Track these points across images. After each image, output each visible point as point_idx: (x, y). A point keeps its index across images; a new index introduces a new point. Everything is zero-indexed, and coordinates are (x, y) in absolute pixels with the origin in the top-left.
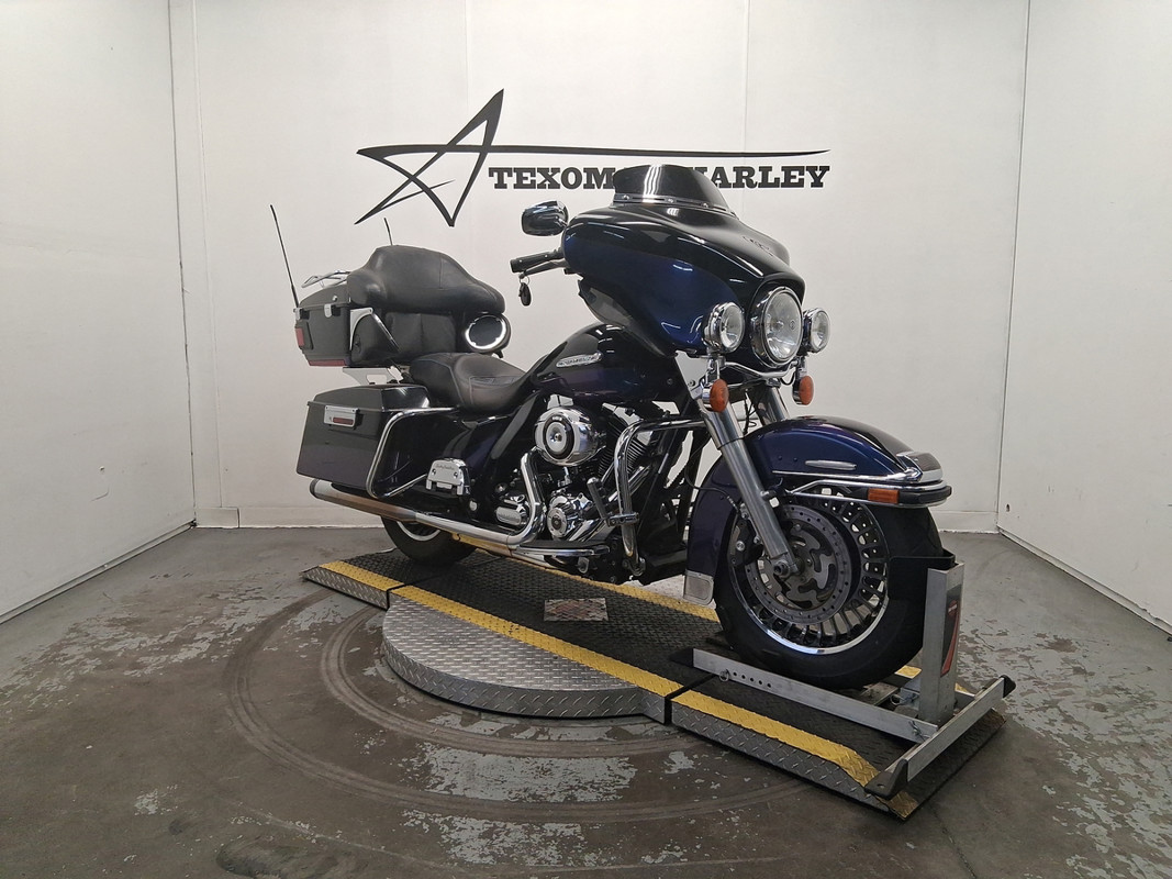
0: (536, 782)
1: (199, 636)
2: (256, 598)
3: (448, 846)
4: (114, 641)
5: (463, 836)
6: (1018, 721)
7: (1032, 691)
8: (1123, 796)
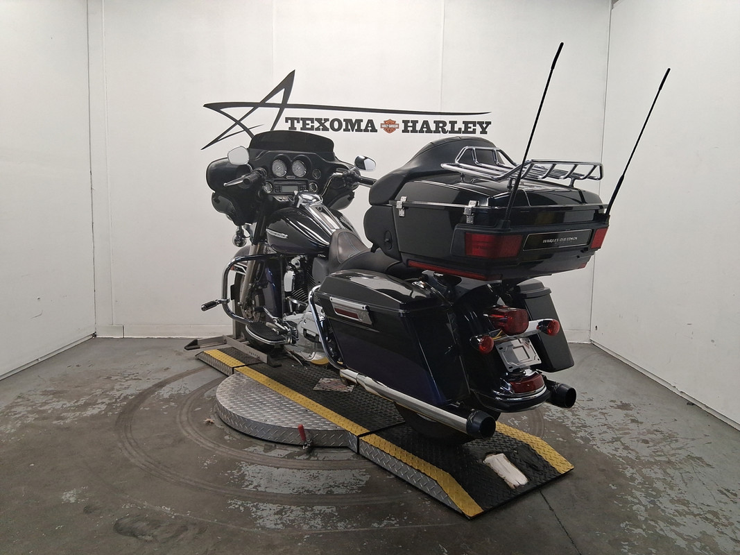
0: (309, 483)
1: (100, 401)
2: (135, 379)
3: (256, 519)
4: (46, 403)
5: (265, 514)
6: (596, 448)
7: (605, 432)
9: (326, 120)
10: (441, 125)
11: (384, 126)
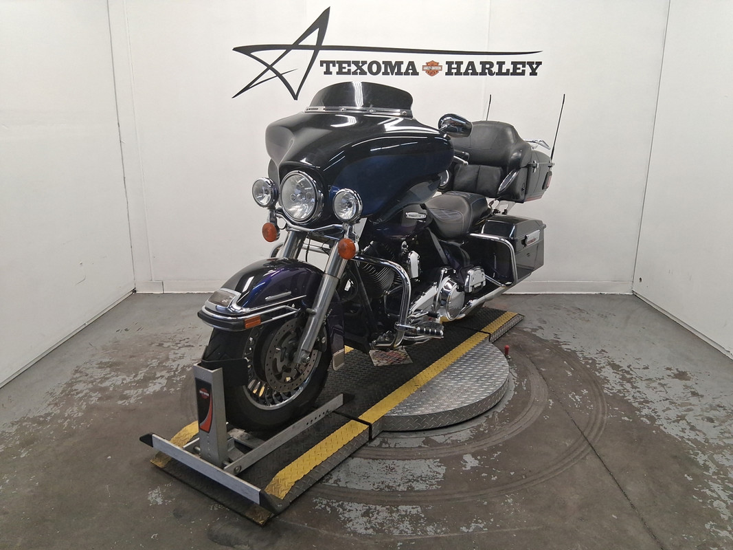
0: (388, 476)
1: (158, 375)
2: (187, 346)
3: (345, 522)
4: (105, 379)
5: (352, 515)
6: (664, 430)
7: (668, 409)
9: (364, 63)
10: (488, 66)
11: (426, 68)
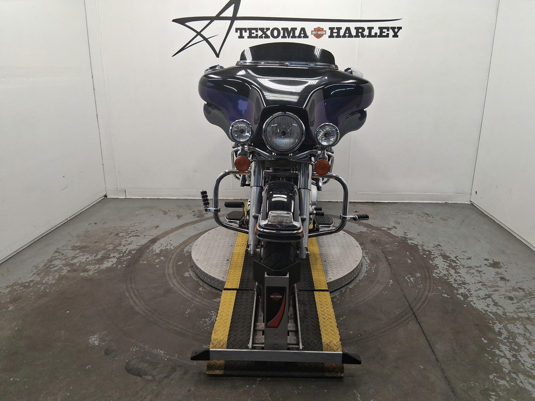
1: (112, 255)
2: (136, 236)
4: (75, 257)
6: (473, 305)
7: (480, 289)
8: (517, 344)
9: (267, 29)
10: (360, 31)
11: (313, 33)
